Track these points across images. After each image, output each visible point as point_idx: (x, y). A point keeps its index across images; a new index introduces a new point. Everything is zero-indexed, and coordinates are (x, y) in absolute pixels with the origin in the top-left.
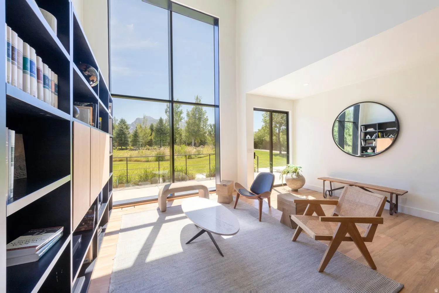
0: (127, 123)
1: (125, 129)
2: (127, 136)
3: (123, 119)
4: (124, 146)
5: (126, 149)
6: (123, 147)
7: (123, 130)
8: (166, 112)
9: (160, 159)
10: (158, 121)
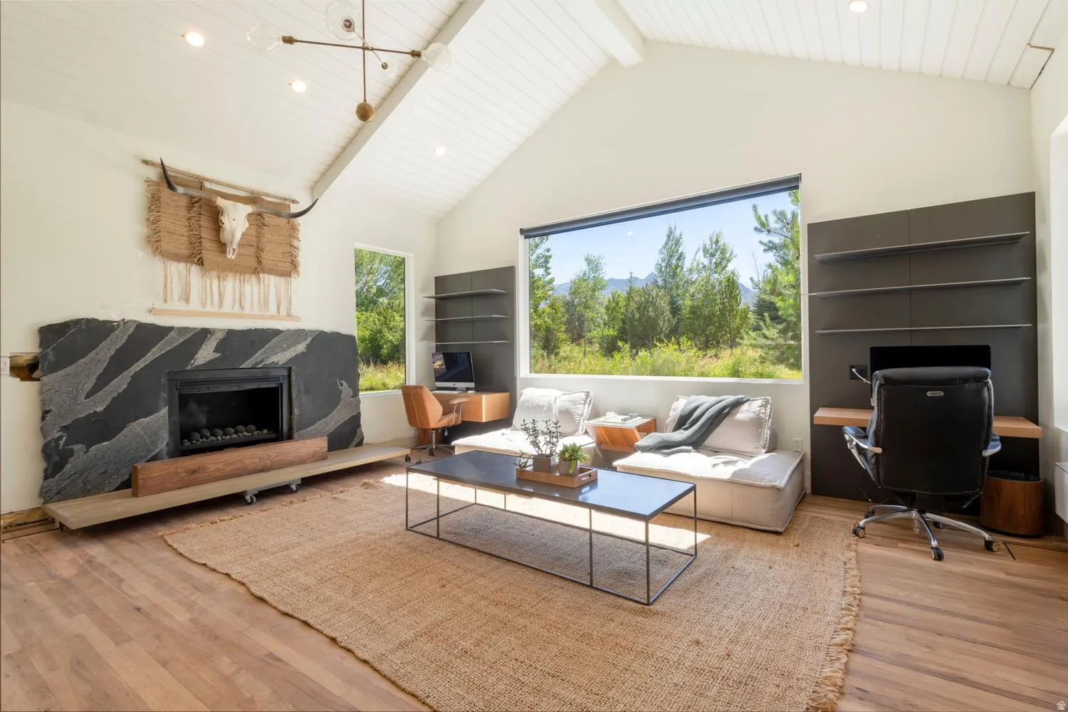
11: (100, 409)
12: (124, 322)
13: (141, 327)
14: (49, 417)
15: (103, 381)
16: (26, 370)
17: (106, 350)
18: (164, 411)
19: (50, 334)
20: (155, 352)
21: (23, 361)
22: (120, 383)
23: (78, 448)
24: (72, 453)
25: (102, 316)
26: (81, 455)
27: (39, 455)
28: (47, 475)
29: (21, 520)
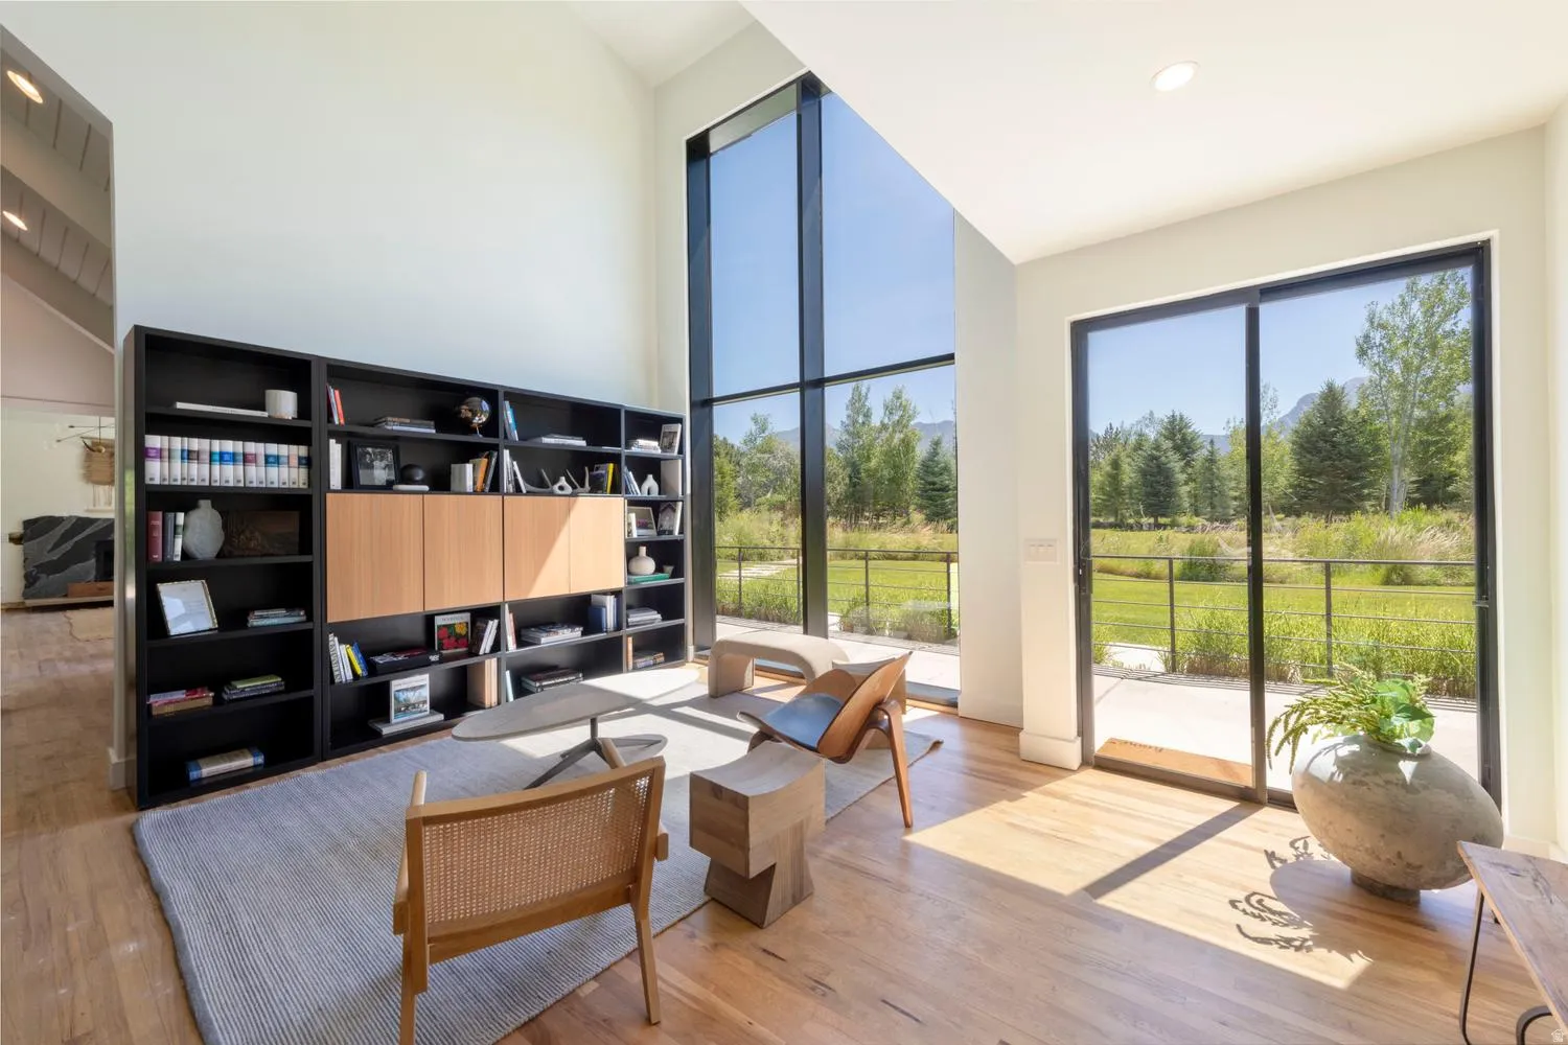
0: (1193, 427)
1: (1165, 451)
2: (1177, 476)
3: (1177, 414)
4: (1163, 515)
5: (1173, 525)
6: (1162, 520)
7: (1160, 457)
8: (1362, 353)
9: (1203, 570)
10: (1317, 401)
11: (55, 558)
12: (71, 517)
13: (79, 519)
14: (27, 562)
15: (57, 545)
16: (15, 540)
17: (59, 531)
18: (93, 561)
19: (28, 524)
20: (88, 531)
21: (15, 536)
22: (68, 546)
23: (43, 576)
24: (39, 578)
25: (57, 515)
26: (44, 579)
27: (23, 579)
28: (26, 587)
29: (14, 606)
